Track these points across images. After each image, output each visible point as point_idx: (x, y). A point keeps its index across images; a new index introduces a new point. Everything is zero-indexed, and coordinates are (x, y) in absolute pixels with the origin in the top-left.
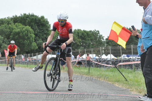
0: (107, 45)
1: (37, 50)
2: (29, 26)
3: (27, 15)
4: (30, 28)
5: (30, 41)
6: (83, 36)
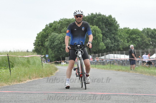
1: (104, 49)
2: (97, 26)
3: (94, 15)
4: (97, 27)
5: (97, 41)
6: (153, 35)
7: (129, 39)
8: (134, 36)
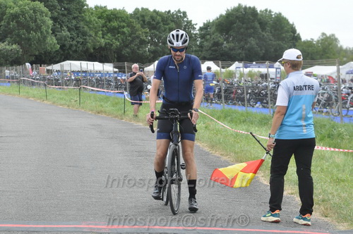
0: (203, 40)
1: (57, 51)
6: (153, 22)
7: (104, 29)
8: (115, 24)
